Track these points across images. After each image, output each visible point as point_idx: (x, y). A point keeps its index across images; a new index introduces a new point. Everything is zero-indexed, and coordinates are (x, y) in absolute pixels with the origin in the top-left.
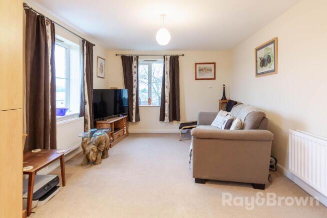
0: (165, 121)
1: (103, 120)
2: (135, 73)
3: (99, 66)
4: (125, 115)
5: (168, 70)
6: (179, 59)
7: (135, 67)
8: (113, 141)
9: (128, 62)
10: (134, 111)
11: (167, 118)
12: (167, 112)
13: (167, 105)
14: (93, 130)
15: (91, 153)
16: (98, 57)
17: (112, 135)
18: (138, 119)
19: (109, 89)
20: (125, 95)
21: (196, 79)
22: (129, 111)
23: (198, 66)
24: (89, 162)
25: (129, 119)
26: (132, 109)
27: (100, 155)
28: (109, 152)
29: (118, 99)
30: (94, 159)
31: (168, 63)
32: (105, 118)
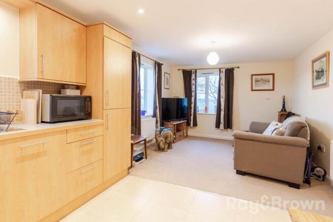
0: (220, 128)
1: (168, 122)
2: (193, 84)
3: (166, 80)
4: (185, 120)
5: (223, 81)
6: (234, 71)
7: (193, 80)
8: (175, 139)
9: (188, 76)
10: (192, 117)
11: (222, 126)
12: (222, 120)
13: (222, 113)
14: (162, 128)
15: (161, 143)
16: (165, 73)
17: (174, 134)
18: (195, 124)
19: (173, 97)
20: (185, 103)
21: (252, 90)
22: (188, 117)
23: (254, 77)
24: (160, 149)
25: (188, 124)
26: (191, 115)
27: (167, 146)
28: (173, 145)
29: (179, 107)
30: (163, 147)
31: (223, 75)
32: (170, 121)
